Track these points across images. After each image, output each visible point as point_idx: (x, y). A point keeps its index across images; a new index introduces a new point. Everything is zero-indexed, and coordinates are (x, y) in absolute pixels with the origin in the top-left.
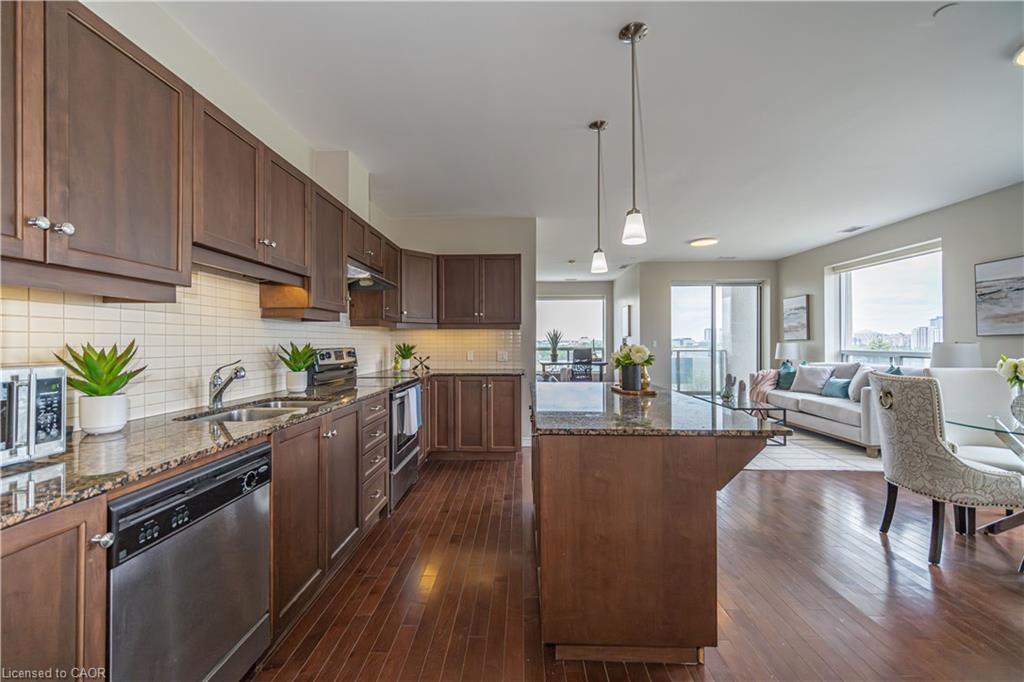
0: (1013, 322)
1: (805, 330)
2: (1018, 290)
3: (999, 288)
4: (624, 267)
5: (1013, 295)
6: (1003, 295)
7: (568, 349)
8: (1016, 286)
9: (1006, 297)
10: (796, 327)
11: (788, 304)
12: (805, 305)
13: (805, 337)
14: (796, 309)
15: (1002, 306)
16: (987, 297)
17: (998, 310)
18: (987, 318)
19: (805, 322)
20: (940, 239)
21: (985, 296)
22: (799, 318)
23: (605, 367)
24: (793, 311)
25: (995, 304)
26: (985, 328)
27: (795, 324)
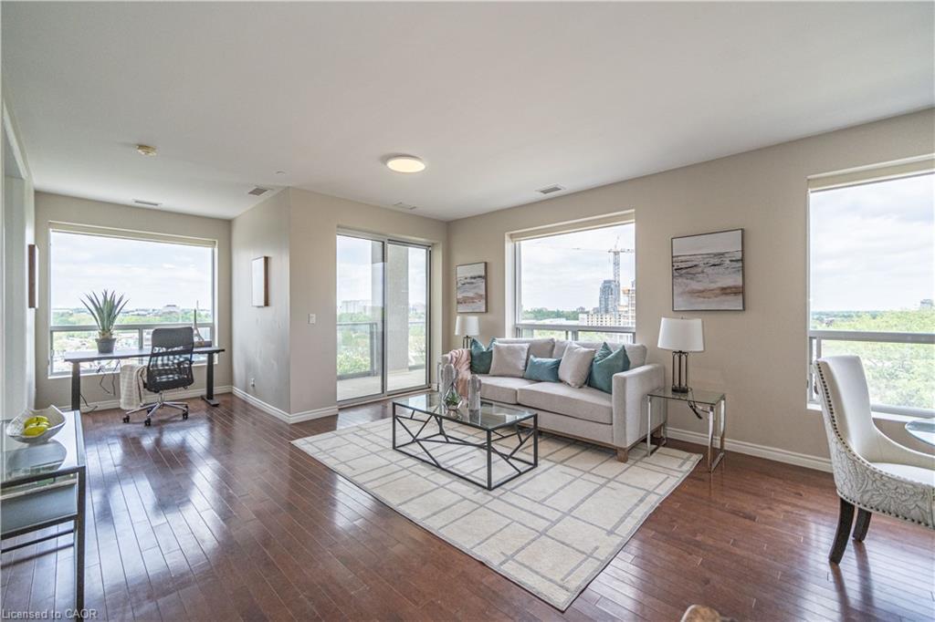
0: (709, 298)
1: (484, 301)
2: (715, 265)
3: (695, 263)
4: (258, 191)
5: (709, 270)
6: (700, 270)
7: (140, 328)
8: (713, 261)
9: (703, 272)
10: (472, 298)
11: (462, 273)
12: (483, 274)
13: (483, 310)
14: (472, 278)
15: (699, 281)
16: (684, 271)
17: (695, 286)
18: (683, 293)
19: (483, 293)
20: (633, 210)
21: (681, 270)
22: (475, 288)
23: (216, 356)
24: (468, 281)
25: (692, 279)
26: (681, 303)
27: (471, 295)
